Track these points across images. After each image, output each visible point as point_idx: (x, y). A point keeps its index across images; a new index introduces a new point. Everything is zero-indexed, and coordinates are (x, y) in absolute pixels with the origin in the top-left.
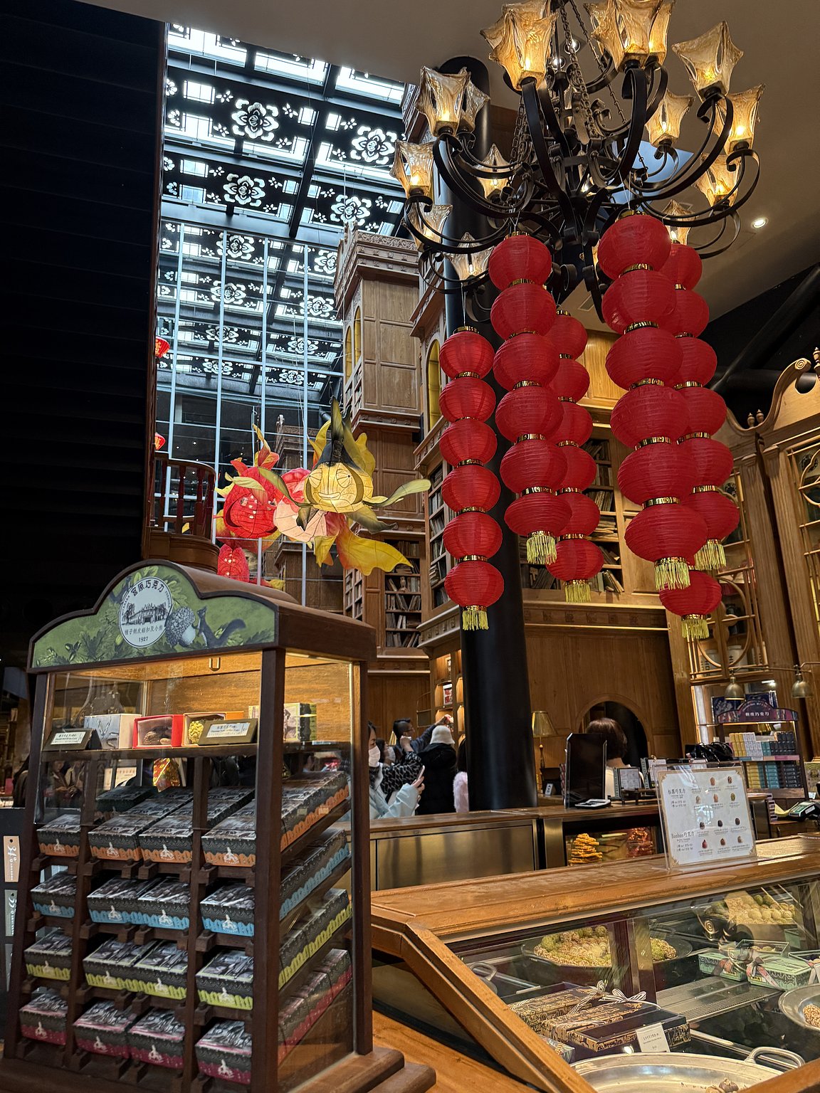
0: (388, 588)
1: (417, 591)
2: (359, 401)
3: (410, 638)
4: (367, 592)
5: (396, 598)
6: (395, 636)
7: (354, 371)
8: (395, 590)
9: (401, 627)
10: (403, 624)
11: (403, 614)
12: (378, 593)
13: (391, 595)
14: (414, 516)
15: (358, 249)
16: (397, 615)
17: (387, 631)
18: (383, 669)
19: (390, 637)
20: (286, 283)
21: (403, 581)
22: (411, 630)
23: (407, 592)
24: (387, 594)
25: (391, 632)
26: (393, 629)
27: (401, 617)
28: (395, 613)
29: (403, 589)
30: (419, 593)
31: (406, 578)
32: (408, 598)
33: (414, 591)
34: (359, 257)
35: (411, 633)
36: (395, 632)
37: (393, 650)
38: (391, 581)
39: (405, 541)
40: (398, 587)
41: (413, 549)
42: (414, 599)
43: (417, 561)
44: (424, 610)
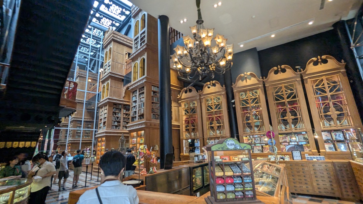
0: (113, 115)
2: (109, 69)
4: (108, 116)
7: (108, 62)
8: (115, 116)
10: (116, 124)
11: (116, 121)
12: (111, 116)
14: (121, 99)
15: (113, 34)
18: (111, 134)
20: (84, 34)
21: (117, 114)
23: (118, 116)
25: (113, 125)
30: (121, 117)
32: (118, 118)
33: (119, 116)
34: (112, 36)
35: (118, 126)
37: (113, 129)
38: (114, 113)
39: (118, 105)
40: (116, 115)
41: (120, 106)
42: (119, 118)
43: (121, 109)
44: (122, 121)
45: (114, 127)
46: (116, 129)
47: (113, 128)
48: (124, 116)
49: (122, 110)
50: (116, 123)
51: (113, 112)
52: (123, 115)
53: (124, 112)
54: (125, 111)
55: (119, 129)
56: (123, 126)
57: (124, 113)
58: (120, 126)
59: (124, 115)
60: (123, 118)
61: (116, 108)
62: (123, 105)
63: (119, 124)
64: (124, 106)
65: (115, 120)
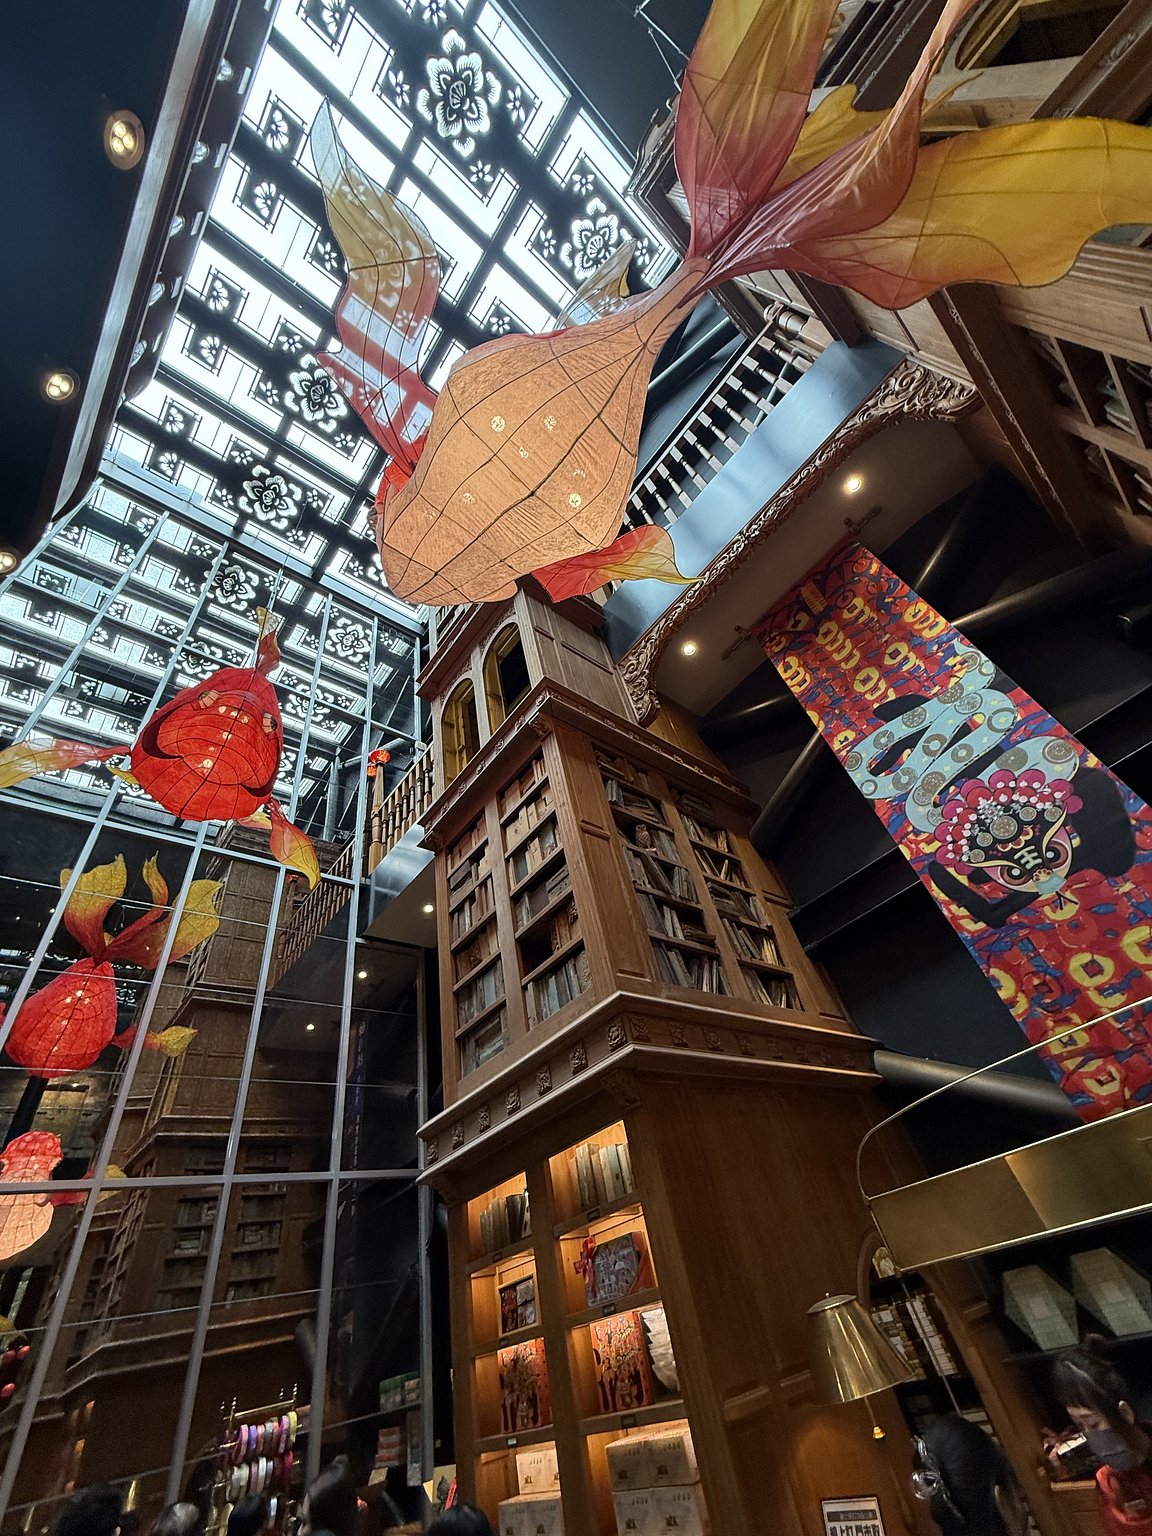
1: (677, 859)
3: (702, 965)
6: (672, 955)
9: (675, 934)
10: (676, 928)
11: (673, 906)
16: (658, 903)
17: (651, 938)
18: (684, 1046)
19: (661, 953)
21: (646, 832)
22: (698, 946)
23: (663, 858)
25: (659, 941)
26: (660, 936)
27: (667, 910)
28: (653, 897)
30: (684, 865)
32: (666, 870)
33: (671, 858)
35: (701, 954)
36: (668, 945)
41: (646, 784)
43: (657, 805)
44: (708, 907)
45: (676, 962)
46: (698, 981)
47: (675, 978)
48: (701, 866)
49: (671, 812)
50: (672, 917)
51: (615, 813)
52: (696, 857)
53: (687, 831)
54: (689, 824)
56: (740, 964)
57: (693, 844)
58: (719, 959)
59: (705, 863)
60: (707, 881)
61: (625, 786)
63: (703, 934)
65: (652, 890)
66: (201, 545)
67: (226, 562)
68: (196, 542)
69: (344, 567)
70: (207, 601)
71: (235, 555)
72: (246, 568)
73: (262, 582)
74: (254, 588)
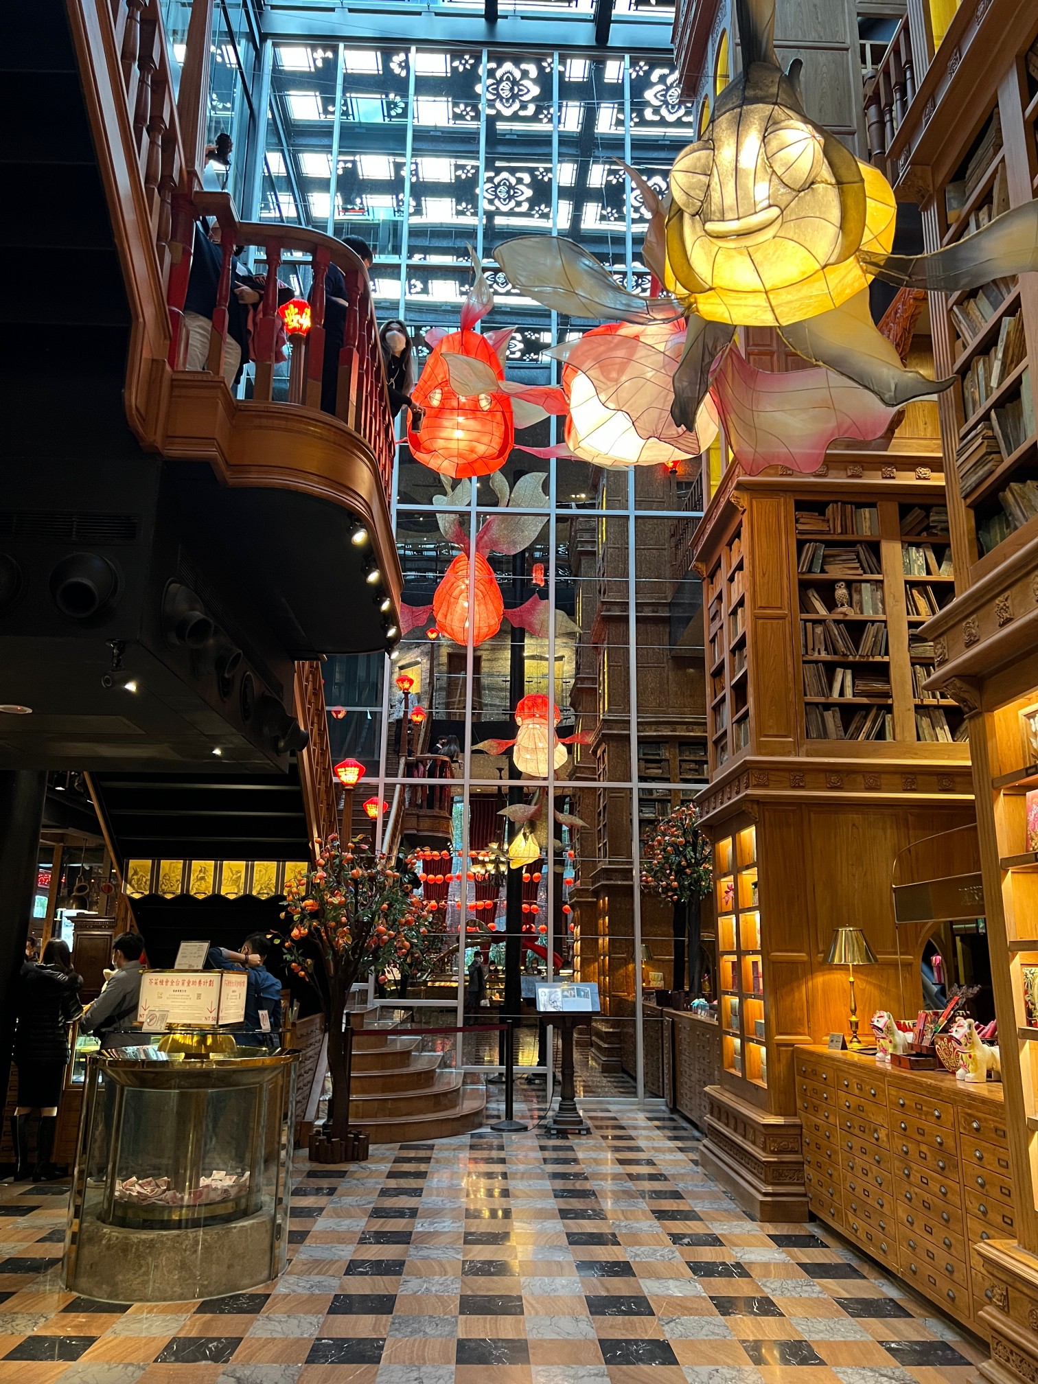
0: (805, 606)
1: (876, 612)
3: (865, 718)
4: (757, 617)
5: (827, 631)
6: (828, 715)
8: (822, 611)
9: (842, 694)
10: (845, 687)
11: (845, 665)
12: (783, 618)
13: (815, 622)
16: (830, 668)
17: (807, 704)
18: (802, 788)
19: (815, 715)
20: (597, 154)
22: (865, 700)
24: (806, 621)
25: (817, 704)
26: (822, 700)
27: (840, 672)
28: (825, 663)
29: (845, 609)
30: (883, 618)
31: (849, 584)
32: (856, 629)
33: (869, 614)
35: (867, 708)
36: (827, 707)
37: (824, 744)
38: (811, 592)
39: (844, 503)
41: (867, 523)
42: (871, 630)
43: (874, 548)
44: (899, 657)
45: (832, 720)
46: (854, 736)
47: (824, 734)
48: (912, 607)
49: (891, 551)
50: (844, 678)
51: (804, 586)
52: (910, 598)
53: (908, 570)
54: (918, 557)
55: (881, 735)
56: (920, 709)
57: (911, 584)
58: (889, 709)
59: (922, 603)
60: (912, 625)
61: (829, 544)
62: (892, 509)
63: (879, 686)
64: (904, 510)
65: (824, 656)
66: (463, 167)
67: (492, 174)
68: (458, 167)
69: (614, 122)
70: (490, 216)
71: (498, 164)
72: (513, 171)
73: (533, 177)
74: (528, 186)
